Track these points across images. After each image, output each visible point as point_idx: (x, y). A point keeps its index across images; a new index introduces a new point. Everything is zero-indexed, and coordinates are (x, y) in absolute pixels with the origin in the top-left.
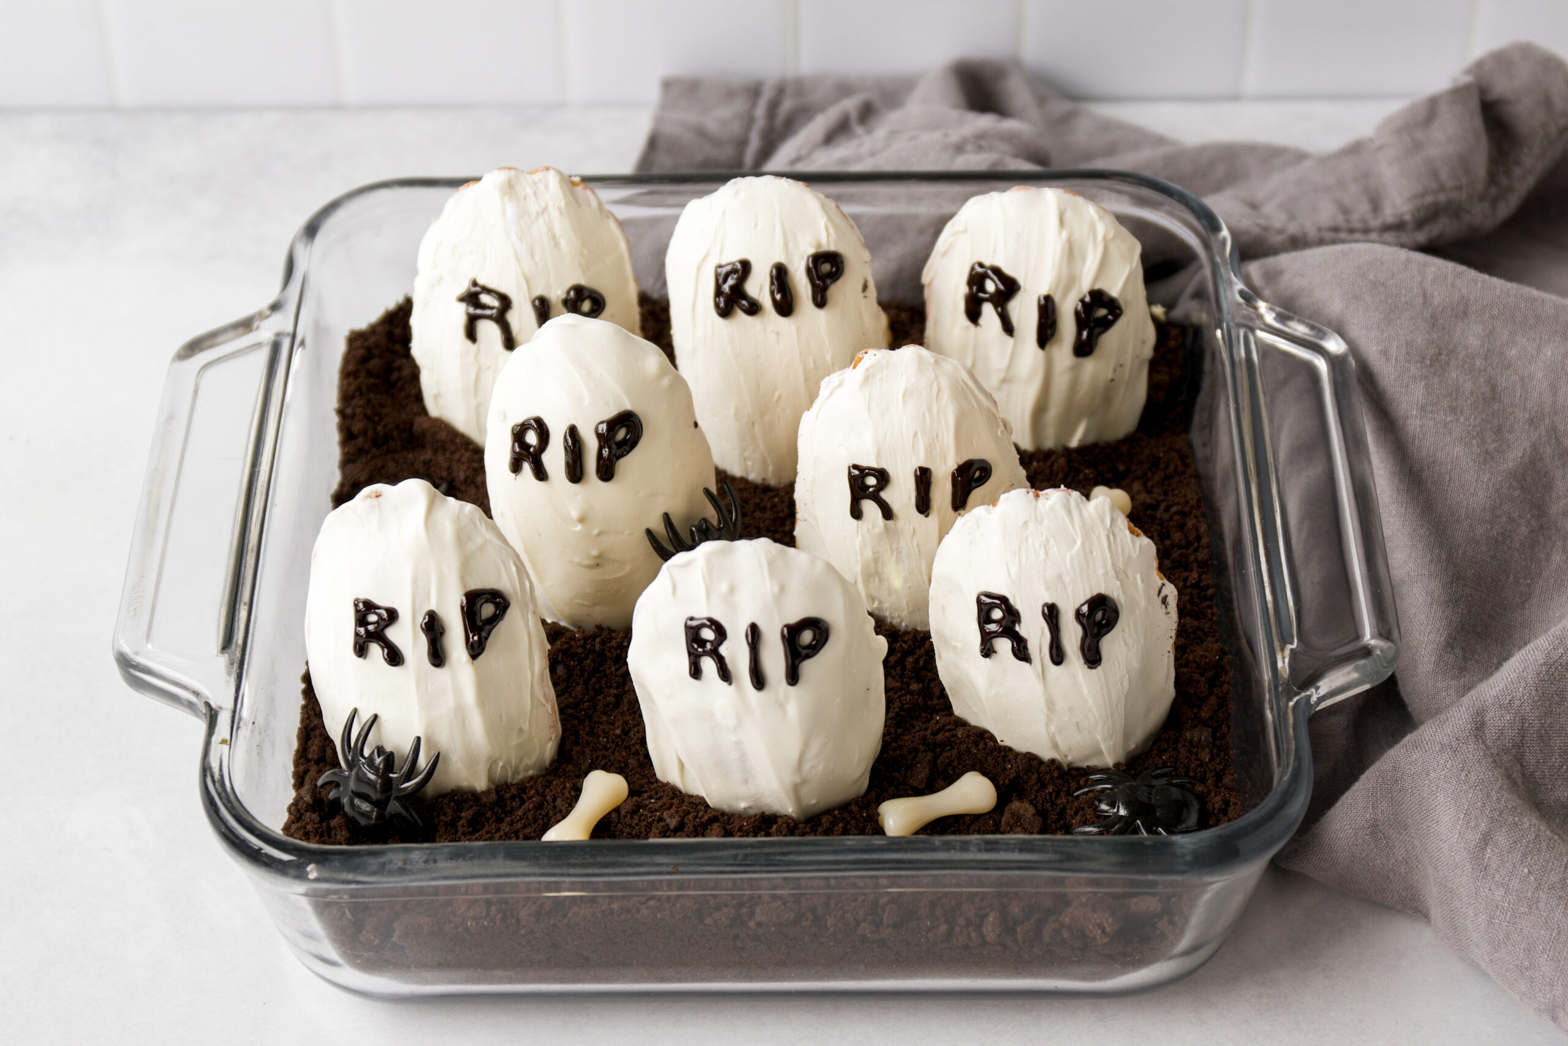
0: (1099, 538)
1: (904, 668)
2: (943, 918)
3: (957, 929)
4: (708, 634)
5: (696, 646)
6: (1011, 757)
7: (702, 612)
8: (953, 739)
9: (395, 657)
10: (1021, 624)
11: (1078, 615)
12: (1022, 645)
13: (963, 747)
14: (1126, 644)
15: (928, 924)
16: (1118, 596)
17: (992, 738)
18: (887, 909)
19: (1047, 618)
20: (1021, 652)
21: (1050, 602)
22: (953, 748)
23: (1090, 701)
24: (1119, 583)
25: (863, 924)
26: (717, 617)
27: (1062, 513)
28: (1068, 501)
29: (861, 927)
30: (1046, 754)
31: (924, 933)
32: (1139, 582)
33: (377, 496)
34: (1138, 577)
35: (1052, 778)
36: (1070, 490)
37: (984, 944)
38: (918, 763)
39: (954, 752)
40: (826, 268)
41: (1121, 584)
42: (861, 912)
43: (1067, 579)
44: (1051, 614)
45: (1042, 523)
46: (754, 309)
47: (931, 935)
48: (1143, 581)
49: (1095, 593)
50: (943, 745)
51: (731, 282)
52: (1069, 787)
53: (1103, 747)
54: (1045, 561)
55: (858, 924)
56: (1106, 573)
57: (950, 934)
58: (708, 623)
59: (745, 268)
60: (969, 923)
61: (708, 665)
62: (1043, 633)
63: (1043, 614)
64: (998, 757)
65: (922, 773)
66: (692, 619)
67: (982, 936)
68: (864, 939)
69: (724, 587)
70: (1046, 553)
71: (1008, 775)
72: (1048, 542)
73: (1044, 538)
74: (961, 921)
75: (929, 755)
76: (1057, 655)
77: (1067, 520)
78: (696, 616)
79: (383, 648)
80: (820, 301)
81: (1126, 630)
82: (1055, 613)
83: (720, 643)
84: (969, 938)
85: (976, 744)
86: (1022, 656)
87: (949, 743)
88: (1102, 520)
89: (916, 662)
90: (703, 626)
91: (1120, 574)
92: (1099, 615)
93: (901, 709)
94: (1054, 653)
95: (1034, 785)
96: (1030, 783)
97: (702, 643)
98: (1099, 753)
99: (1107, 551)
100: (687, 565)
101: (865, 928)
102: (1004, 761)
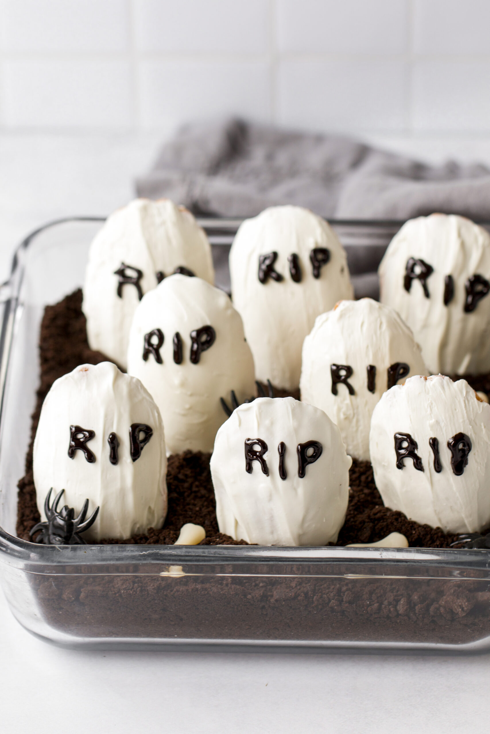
0: (459, 402)
1: (360, 481)
2: (376, 601)
3: (383, 606)
4: (257, 448)
5: (250, 455)
6: (416, 526)
7: (254, 436)
8: (385, 517)
9: (91, 458)
10: (418, 450)
11: (449, 444)
12: (419, 461)
13: (389, 520)
14: (476, 461)
15: (368, 603)
16: (471, 434)
17: (405, 517)
18: (346, 594)
19: (432, 446)
20: (419, 465)
21: (433, 437)
22: (383, 522)
23: (458, 495)
24: (471, 427)
25: (332, 601)
26: (262, 438)
27: (439, 388)
28: (442, 382)
29: (331, 602)
30: (434, 524)
31: (365, 608)
32: (483, 427)
33: (86, 371)
34: (482, 424)
35: (437, 537)
36: (444, 376)
37: (398, 615)
38: (365, 528)
39: (385, 523)
40: (320, 256)
41: (472, 427)
42: (332, 595)
43: (442, 424)
44: (434, 444)
45: (428, 393)
46: (279, 278)
47: (369, 609)
48: (485, 427)
49: (458, 432)
50: (379, 519)
51: (268, 262)
52: (448, 542)
53: (466, 522)
54: (431, 414)
55: (330, 601)
56: (464, 421)
57: (379, 609)
58: (257, 442)
59: (275, 256)
60: (390, 604)
61: (257, 465)
62: (430, 455)
63: (430, 443)
64: (408, 527)
65: (367, 533)
66: (249, 440)
67: (396, 610)
68: (333, 610)
69: (267, 422)
70: (431, 410)
71: (414, 537)
72: (432, 404)
73: (430, 402)
74: (386, 603)
75: (371, 525)
76: (438, 467)
77: (442, 392)
78: (251, 438)
79: (85, 453)
80: (317, 275)
81: (476, 453)
82: (436, 443)
83: (264, 453)
84: (390, 611)
85: (397, 519)
86: (420, 468)
87: (382, 518)
88: (461, 392)
89: (367, 478)
90: (255, 443)
91: (472, 422)
92: (461, 446)
93: (359, 501)
94: (436, 466)
95: (428, 541)
96: (426, 540)
97: (254, 453)
98: (464, 525)
99: (464, 409)
100: (248, 410)
101: (333, 603)
102: (411, 529)
